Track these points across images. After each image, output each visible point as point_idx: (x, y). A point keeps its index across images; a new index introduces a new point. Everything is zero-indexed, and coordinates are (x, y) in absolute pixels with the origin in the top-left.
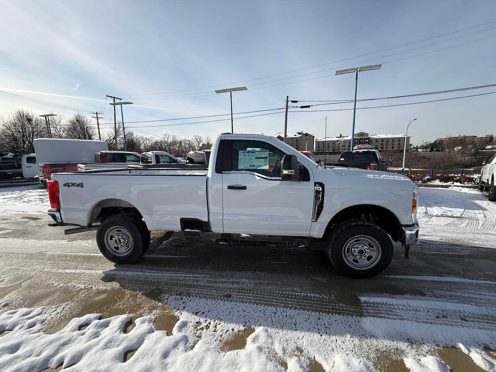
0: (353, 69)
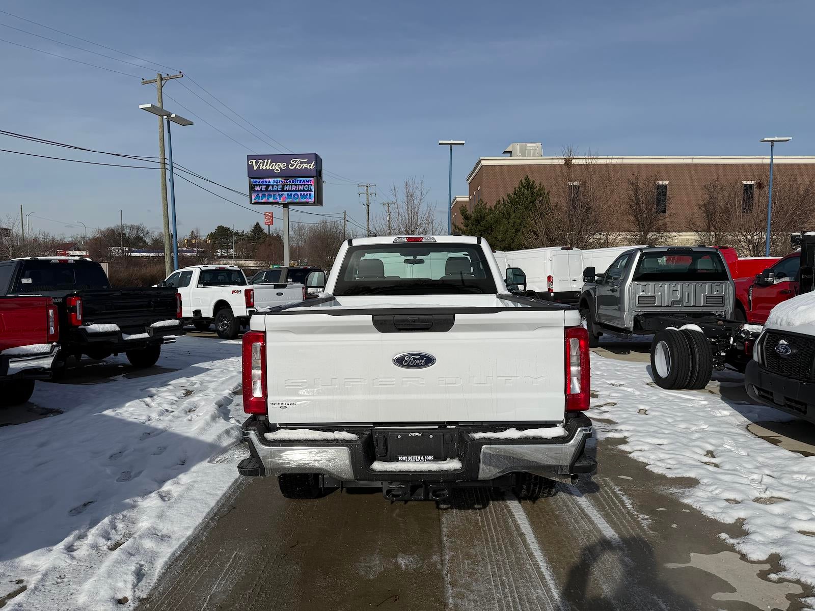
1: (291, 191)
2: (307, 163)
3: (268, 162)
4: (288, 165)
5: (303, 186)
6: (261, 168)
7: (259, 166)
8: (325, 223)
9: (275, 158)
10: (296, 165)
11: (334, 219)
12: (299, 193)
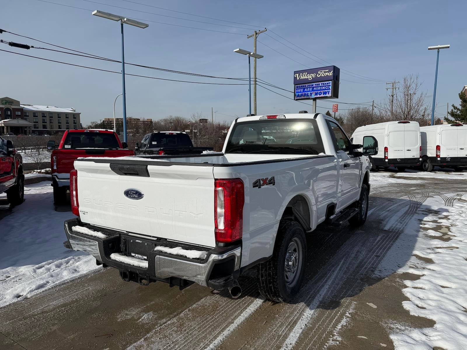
0: (119, 17)
1: (318, 90)
2: (328, 72)
3: (305, 74)
4: (316, 75)
5: (325, 87)
6: (301, 78)
7: (300, 77)
8: (359, 109)
9: (309, 71)
10: (322, 74)
11: (365, 106)
12: (322, 91)
